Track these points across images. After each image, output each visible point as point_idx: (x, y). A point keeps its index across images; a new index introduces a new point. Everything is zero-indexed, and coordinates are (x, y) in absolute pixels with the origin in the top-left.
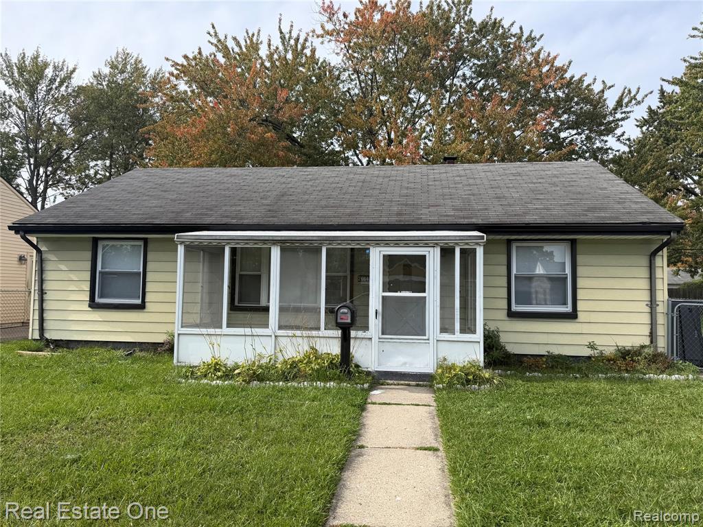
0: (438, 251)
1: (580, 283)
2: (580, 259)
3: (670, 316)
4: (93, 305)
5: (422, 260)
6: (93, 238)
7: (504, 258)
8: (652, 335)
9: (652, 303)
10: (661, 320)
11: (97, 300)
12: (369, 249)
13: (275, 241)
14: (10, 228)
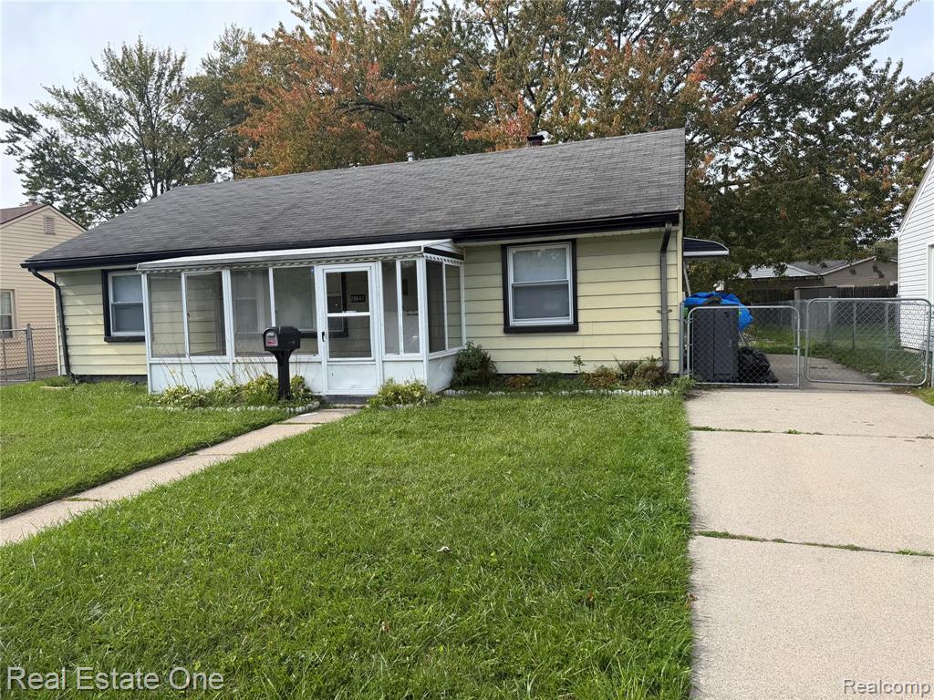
0: (379, 265)
1: (582, 290)
2: (581, 262)
3: (682, 323)
4: (109, 338)
5: (363, 276)
6: (103, 270)
7: (498, 267)
8: (664, 346)
9: (664, 310)
10: (675, 328)
11: (114, 334)
12: (313, 268)
13: (224, 265)
14: (23, 266)
